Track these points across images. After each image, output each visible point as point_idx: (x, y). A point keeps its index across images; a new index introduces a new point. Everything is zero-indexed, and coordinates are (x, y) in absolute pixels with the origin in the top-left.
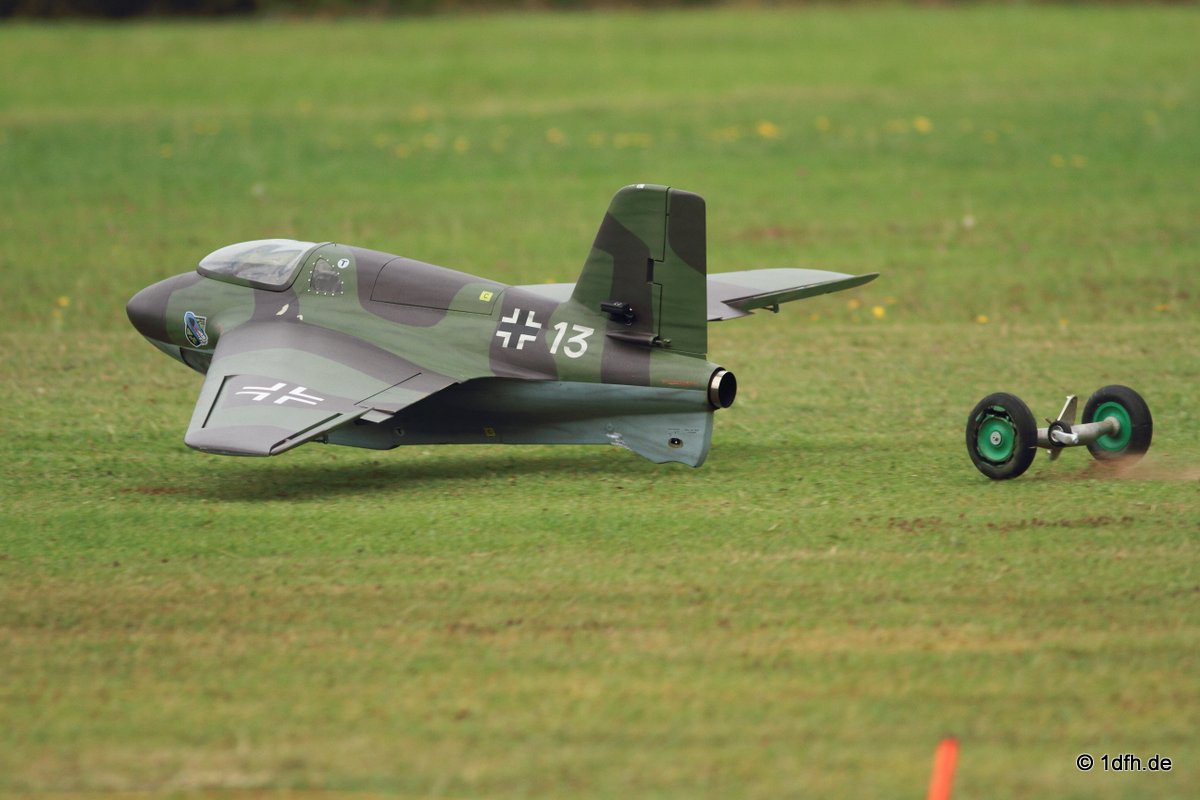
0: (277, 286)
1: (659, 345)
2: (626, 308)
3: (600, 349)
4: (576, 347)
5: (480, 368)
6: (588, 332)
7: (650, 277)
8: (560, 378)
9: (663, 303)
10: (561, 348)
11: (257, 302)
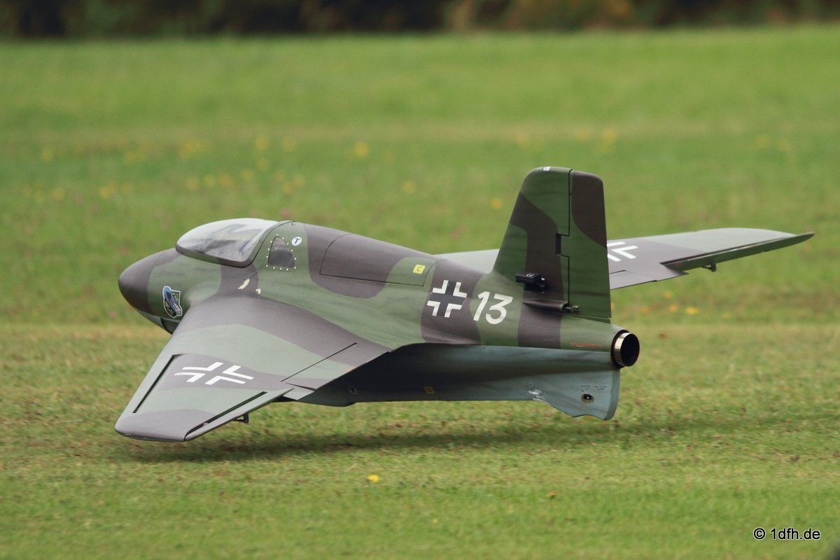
0: (241, 263)
1: (569, 312)
2: (537, 278)
3: (517, 315)
4: (496, 314)
5: (414, 335)
6: (508, 300)
7: (558, 250)
8: (482, 342)
9: (571, 273)
10: (483, 315)
11: (223, 277)
